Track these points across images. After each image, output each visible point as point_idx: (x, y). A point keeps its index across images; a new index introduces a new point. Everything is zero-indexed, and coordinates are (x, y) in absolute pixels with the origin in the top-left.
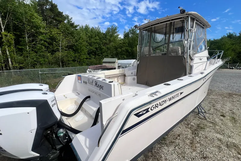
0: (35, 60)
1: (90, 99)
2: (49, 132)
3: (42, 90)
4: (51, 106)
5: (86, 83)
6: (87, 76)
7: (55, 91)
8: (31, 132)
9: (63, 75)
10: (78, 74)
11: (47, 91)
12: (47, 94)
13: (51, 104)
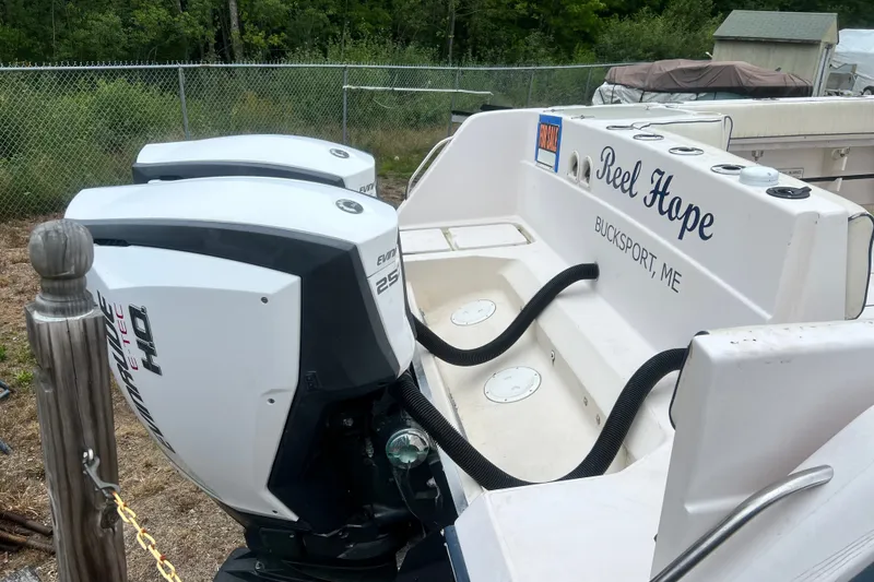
0: (330, 12)
1: (594, 288)
2: (349, 422)
3: (339, 182)
4: (374, 288)
5: (587, 174)
6: (600, 124)
7: (404, 197)
8: (272, 401)
9: (455, 113)
10: (541, 111)
11: (362, 191)
12: (359, 209)
13: (374, 272)
